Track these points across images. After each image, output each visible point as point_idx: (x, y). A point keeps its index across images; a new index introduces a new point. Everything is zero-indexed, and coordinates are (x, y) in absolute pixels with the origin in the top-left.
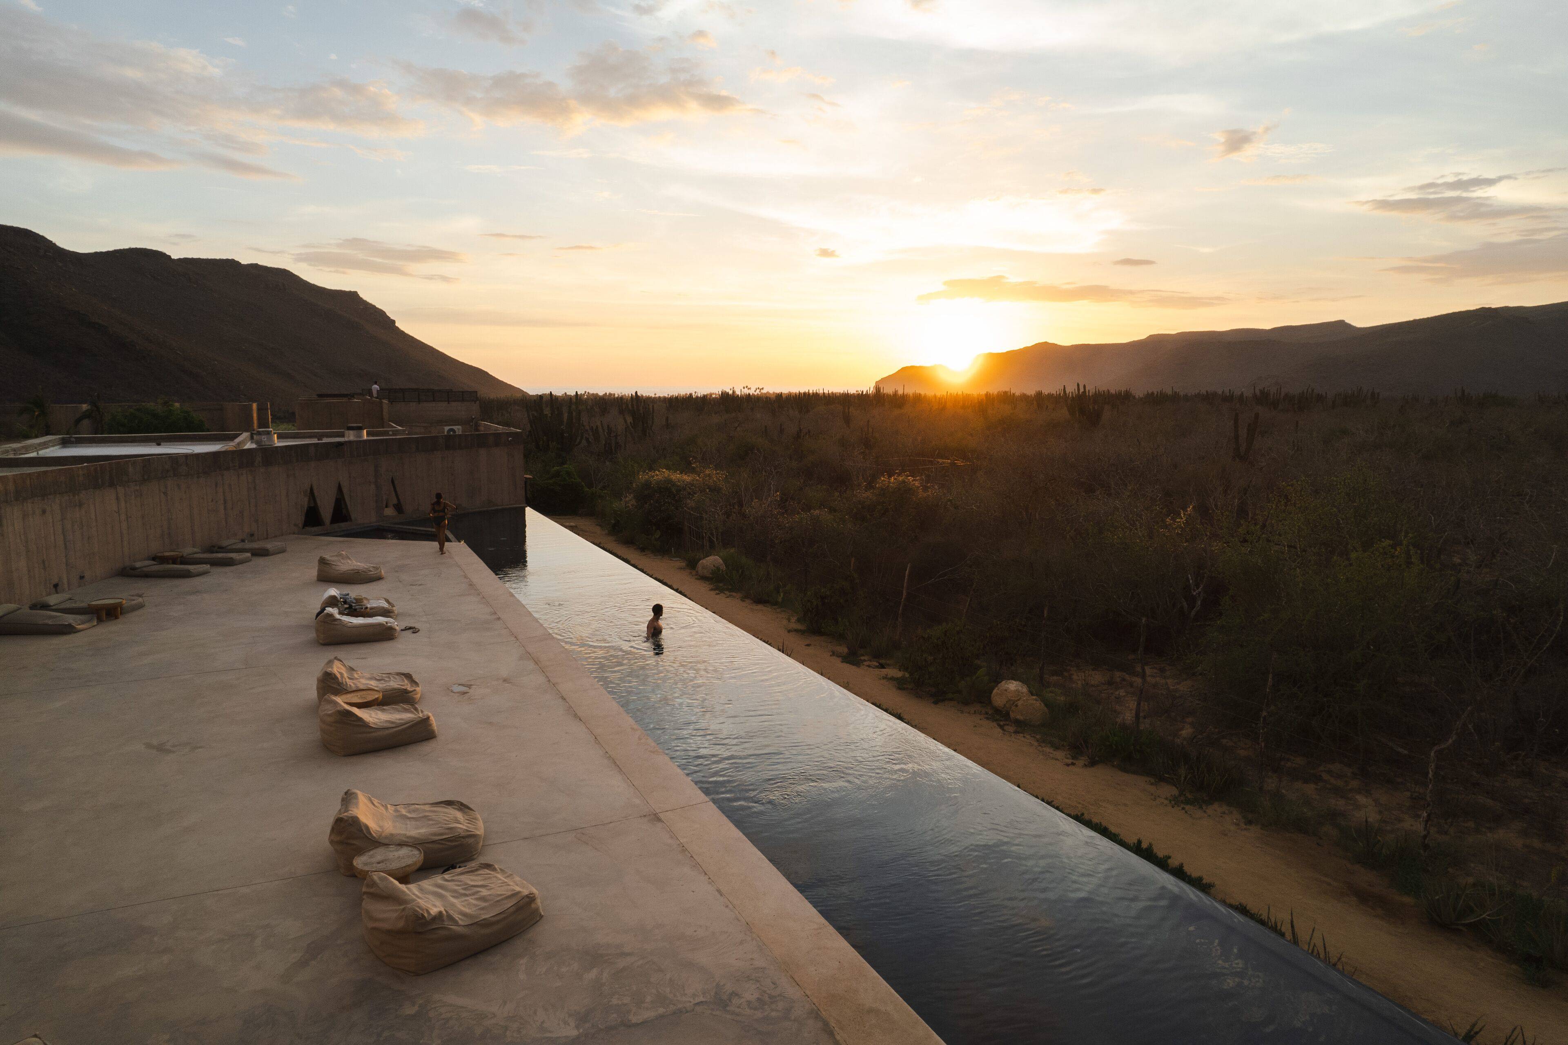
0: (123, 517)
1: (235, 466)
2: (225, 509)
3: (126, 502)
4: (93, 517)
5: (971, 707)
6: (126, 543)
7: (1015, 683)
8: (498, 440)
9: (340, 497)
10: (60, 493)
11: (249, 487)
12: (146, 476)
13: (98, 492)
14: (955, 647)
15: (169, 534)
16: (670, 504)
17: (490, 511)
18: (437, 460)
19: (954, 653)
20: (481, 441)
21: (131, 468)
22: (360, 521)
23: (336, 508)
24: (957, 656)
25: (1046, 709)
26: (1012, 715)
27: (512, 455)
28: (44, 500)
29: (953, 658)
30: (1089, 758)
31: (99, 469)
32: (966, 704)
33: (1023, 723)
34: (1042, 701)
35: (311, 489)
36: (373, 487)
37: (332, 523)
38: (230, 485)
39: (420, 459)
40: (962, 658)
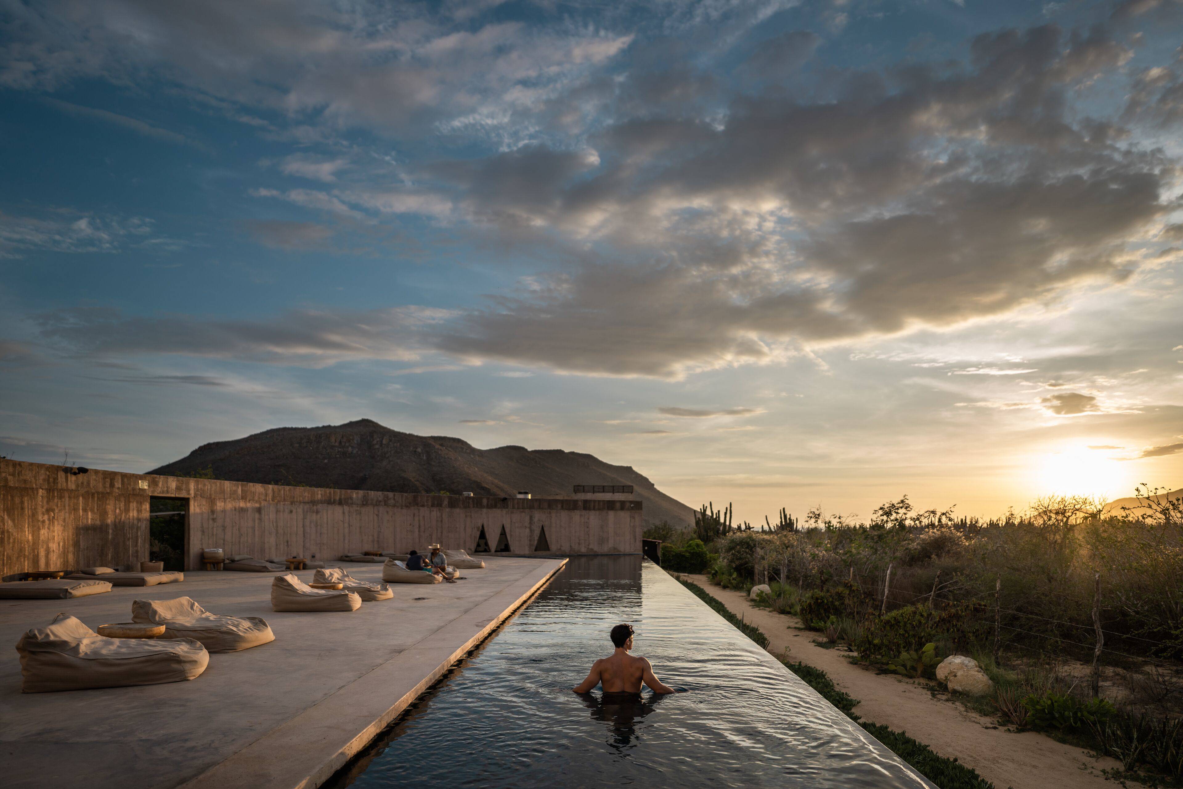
0: (346, 525)
1: (428, 505)
2: (419, 531)
3: (349, 516)
4: (325, 521)
5: (914, 680)
6: (346, 542)
7: (963, 658)
8: (623, 506)
9: (503, 533)
10: (304, 503)
11: (437, 521)
12: (365, 502)
13: (330, 507)
14: (908, 625)
15: (378, 541)
16: (747, 553)
17: (615, 556)
18: (577, 516)
19: (906, 631)
20: (610, 505)
21: (354, 496)
22: (517, 552)
23: (500, 542)
24: (909, 634)
25: (990, 682)
26: (950, 686)
27: (634, 518)
28: (292, 504)
29: (903, 635)
30: (1019, 726)
31: (332, 493)
32: (911, 677)
33: (961, 693)
34: (987, 675)
35: (483, 526)
36: (528, 530)
37: (496, 551)
38: (424, 517)
39: (564, 515)
40: (914, 636)
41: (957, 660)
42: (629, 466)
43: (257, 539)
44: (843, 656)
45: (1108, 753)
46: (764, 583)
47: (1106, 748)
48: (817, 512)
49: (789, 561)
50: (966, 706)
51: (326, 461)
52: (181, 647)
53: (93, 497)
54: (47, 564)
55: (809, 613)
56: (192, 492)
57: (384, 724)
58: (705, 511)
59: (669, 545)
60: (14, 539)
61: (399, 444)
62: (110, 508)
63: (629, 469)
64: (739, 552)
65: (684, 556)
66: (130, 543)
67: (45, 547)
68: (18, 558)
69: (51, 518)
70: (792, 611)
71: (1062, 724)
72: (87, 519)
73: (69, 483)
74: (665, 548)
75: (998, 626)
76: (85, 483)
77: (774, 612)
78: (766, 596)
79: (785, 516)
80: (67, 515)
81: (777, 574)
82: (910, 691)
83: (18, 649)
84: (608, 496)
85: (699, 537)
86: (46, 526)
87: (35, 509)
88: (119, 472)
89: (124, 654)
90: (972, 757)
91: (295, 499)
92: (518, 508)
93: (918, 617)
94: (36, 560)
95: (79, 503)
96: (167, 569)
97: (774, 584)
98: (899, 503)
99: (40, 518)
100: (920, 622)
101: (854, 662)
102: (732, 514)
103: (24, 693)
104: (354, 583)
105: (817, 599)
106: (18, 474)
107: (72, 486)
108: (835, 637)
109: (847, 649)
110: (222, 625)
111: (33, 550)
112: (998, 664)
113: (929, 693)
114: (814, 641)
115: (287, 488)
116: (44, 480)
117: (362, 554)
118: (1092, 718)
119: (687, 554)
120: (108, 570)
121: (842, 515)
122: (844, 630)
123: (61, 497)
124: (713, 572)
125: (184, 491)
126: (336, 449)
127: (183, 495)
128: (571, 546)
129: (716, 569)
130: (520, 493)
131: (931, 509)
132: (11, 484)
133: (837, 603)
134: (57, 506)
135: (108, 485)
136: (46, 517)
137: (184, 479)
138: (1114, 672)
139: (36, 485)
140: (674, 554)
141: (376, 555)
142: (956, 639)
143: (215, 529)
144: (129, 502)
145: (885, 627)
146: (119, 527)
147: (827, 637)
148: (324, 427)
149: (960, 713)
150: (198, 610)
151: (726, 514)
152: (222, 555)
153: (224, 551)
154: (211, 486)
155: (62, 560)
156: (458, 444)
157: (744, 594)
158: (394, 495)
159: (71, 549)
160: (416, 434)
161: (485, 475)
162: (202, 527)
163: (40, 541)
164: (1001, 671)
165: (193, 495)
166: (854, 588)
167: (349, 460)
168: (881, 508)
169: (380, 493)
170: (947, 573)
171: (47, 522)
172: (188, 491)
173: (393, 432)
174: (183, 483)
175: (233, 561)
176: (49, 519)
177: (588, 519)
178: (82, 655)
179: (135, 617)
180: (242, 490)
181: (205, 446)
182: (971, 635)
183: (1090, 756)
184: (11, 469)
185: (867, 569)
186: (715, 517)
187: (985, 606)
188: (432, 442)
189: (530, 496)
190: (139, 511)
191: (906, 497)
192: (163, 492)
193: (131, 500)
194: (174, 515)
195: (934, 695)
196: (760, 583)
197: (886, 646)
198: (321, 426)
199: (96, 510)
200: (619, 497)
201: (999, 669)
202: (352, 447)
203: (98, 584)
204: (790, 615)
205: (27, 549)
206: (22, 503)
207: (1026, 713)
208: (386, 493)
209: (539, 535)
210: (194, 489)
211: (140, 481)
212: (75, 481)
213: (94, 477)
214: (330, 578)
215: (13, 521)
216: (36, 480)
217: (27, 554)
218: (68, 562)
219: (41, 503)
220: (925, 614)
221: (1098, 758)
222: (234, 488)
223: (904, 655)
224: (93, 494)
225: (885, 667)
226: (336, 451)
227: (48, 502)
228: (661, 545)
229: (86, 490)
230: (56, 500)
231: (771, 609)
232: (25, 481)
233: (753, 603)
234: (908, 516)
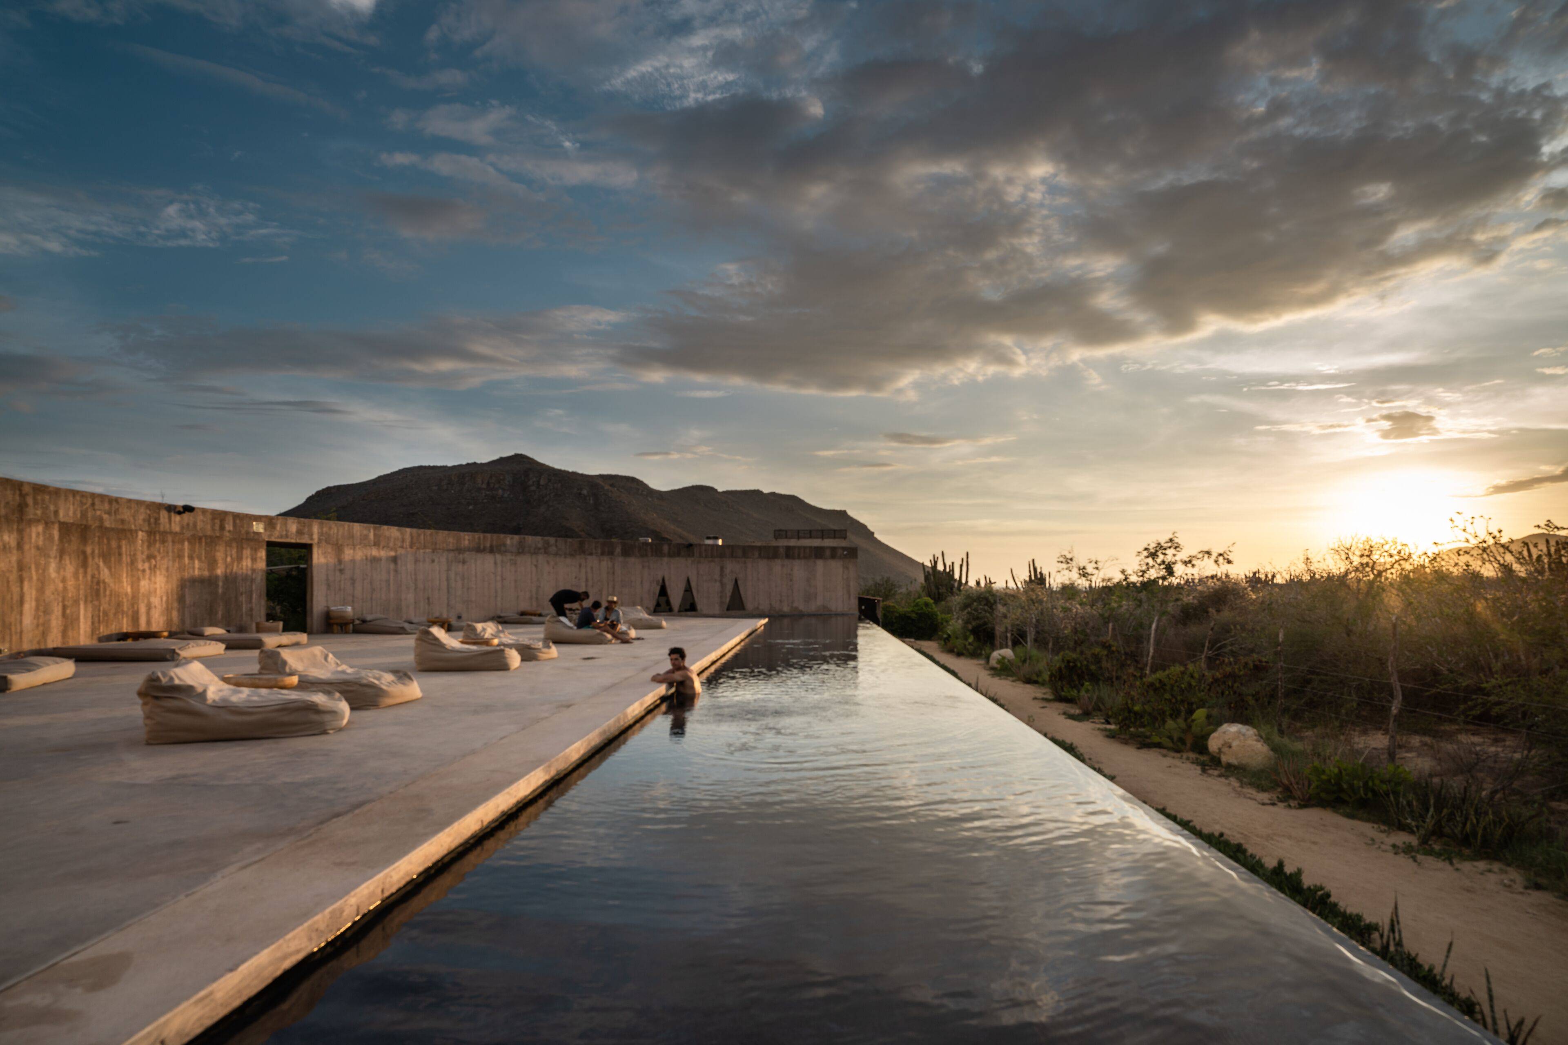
0: (499, 578)
1: (597, 553)
3: (502, 567)
4: (474, 573)
5: (1182, 754)
6: (499, 599)
7: (1240, 726)
8: (834, 553)
9: (688, 589)
10: (449, 551)
11: (608, 573)
12: (521, 550)
13: (479, 555)
14: (1175, 688)
15: (537, 598)
16: (986, 611)
17: (825, 616)
18: (778, 567)
19: (1172, 695)
20: (818, 553)
21: (508, 542)
22: (705, 612)
23: (684, 599)
24: (1176, 699)
25: (1271, 753)
26: (1224, 759)
27: (847, 568)
28: (433, 552)
29: (1170, 700)
30: (1302, 800)
31: (482, 537)
32: (1178, 751)
33: (1236, 768)
34: (1268, 745)
35: (663, 580)
36: (718, 584)
37: (679, 611)
38: (592, 568)
39: (762, 565)
40: (1182, 701)
41: (1232, 729)
42: (843, 509)
43: (392, 595)
44: (1099, 729)
45: (1402, 827)
46: (1007, 647)
47: (1399, 820)
48: (1069, 556)
49: (1037, 621)
50: (1241, 781)
51: (471, 507)
52: (319, 697)
53: (200, 542)
54: (149, 622)
55: (1060, 679)
56: (315, 537)
57: (553, 772)
58: (936, 563)
59: (892, 604)
60: (111, 591)
61: (560, 485)
62: (219, 555)
63: (844, 513)
64: (976, 610)
65: (909, 618)
66: (243, 599)
67: (146, 601)
68: (115, 614)
69: (152, 566)
70: (1040, 680)
71: (1350, 797)
72: (194, 568)
73: (173, 524)
74: (886, 608)
75: (1281, 686)
76: (191, 525)
77: (1018, 682)
78: (1008, 663)
79: (1035, 569)
80: (171, 563)
81: (1022, 638)
82: (1176, 766)
83: (141, 694)
84: (816, 543)
85: (929, 595)
86: (147, 576)
87: (135, 555)
88: (230, 512)
89: (255, 701)
90: (1242, 834)
91: (438, 546)
92: (706, 557)
93: (1187, 678)
94: (135, 618)
95: (184, 549)
96: (286, 629)
97: (1019, 649)
98: (1167, 542)
99: (140, 566)
100: (1190, 685)
101: (1111, 736)
102: (970, 567)
103: (148, 744)
104: (511, 639)
105: (1069, 662)
106: (115, 512)
107: (176, 528)
108: (1090, 708)
109: (1103, 721)
110: (362, 678)
111: (133, 605)
112: (1281, 732)
113: (1199, 768)
114: (1064, 713)
115: (428, 532)
116: (144, 520)
117: (518, 613)
118: (1384, 787)
119: (914, 616)
120: (219, 631)
121: (1099, 559)
122: (1100, 699)
123: (163, 542)
124: (945, 636)
125: (306, 536)
126: (483, 492)
127: (305, 540)
128: (771, 604)
129: (949, 632)
130: (709, 538)
131: (1206, 549)
132: (107, 524)
133: (1093, 667)
134: (159, 551)
135: (217, 527)
136: (146, 565)
137: (306, 520)
138: (1421, 741)
139: (135, 526)
140: (897, 615)
141: (535, 615)
142: (1231, 703)
143: (342, 582)
144: (242, 548)
145: (1147, 692)
146: (231, 580)
147: (1080, 708)
148: (468, 464)
149: (1234, 789)
150: (332, 662)
151: (961, 566)
152: (351, 614)
153: (353, 609)
154: (338, 530)
155: (165, 618)
156: (632, 485)
157: (982, 662)
158: (556, 541)
159: (176, 605)
160: (580, 472)
161: (666, 523)
162: (327, 580)
163: (140, 595)
164: (1286, 740)
165: (316, 541)
166: (1114, 648)
167: (499, 505)
168: (1146, 549)
169: (539, 538)
170: (1226, 629)
171: (148, 572)
172: (311, 535)
173: (553, 469)
174: (304, 526)
175: (364, 621)
176: (150, 569)
177: (792, 570)
178: (209, 702)
179: (262, 668)
180: (375, 535)
181: (323, 490)
182: (1250, 698)
183: (1381, 832)
184: (106, 506)
185: (1130, 627)
186: (948, 570)
187: (1267, 662)
188: (600, 482)
189: (720, 542)
190: (254, 560)
191: (1176, 535)
192: (281, 537)
193: (245, 546)
194: (291, 569)
195: (1204, 771)
196: (1001, 648)
197: (1150, 714)
198: (464, 463)
199: (203, 558)
200: (828, 543)
201: (1282, 737)
202: (503, 490)
203: (210, 644)
204: (1037, 685)
205: (125, 604)
206: (120, 547)
207: (1310, 785)
208: (546, 538)
209: (731, 591)
210: (318, 533)
211: (254, 523)
212: (180, 522)
213: (201, 517)
214: (482, 634)
215: (110, 568)
216: (135, 520)
217: (125, 609)
218: (171, 620)
219: (140, 548)
220: (1196, 675)
221: (1389, 833)
222: (365, 532)
223: (1170, 724)
224: (200, 539)
225: (1148, 741)
226: (484, 494)
227: (149, 547)
228: (881, 604)
229: (192, 533)
230: (158, 545)
231: (1014, 678)
232: (123, 521)
233: (992, 672)
234: (1178, 558)
